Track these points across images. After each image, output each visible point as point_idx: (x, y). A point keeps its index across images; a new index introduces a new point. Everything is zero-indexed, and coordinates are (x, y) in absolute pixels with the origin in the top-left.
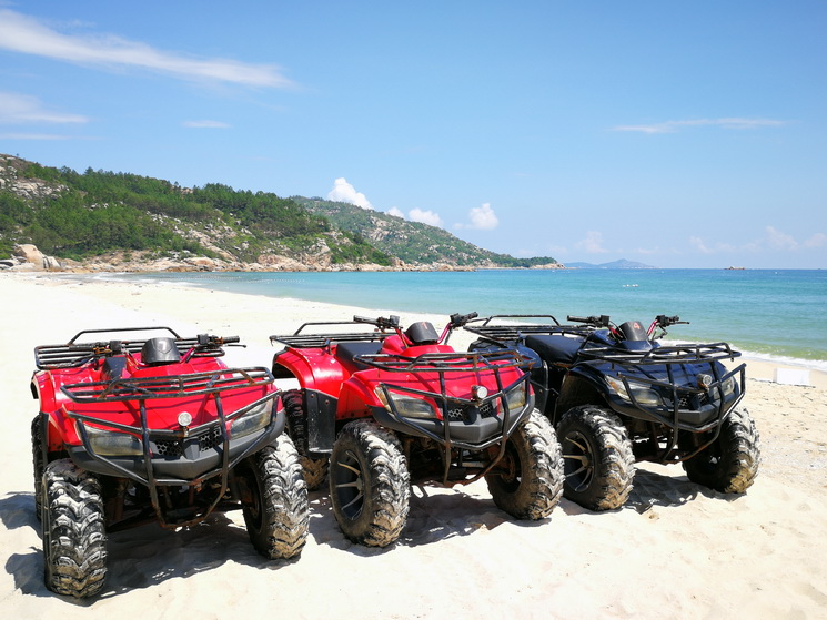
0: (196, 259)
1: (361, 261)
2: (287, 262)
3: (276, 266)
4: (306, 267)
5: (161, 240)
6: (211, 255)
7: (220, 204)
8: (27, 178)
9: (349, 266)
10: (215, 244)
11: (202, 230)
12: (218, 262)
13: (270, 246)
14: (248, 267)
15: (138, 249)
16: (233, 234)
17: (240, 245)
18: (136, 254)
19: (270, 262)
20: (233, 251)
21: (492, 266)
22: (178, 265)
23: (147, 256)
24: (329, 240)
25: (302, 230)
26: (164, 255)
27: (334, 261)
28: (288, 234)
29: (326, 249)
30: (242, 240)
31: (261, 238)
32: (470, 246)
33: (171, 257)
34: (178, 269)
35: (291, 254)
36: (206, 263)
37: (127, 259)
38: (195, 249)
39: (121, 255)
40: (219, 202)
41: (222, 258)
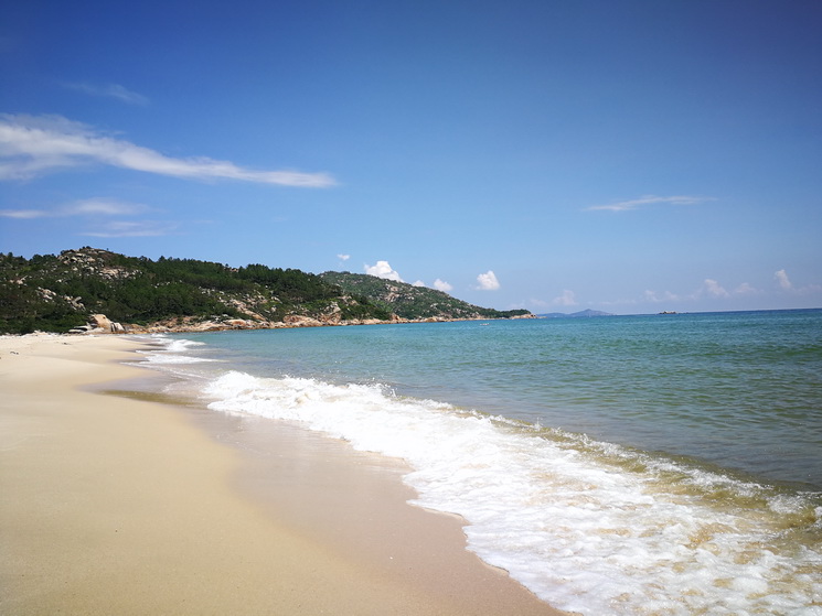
0: (232, 321)
1: (365, 318)
2: (306, 320)
3: (297, 324)
4: (321, 323)
5: (207, 309)
6: (245, 317)
7: (258, 279)
8: (112, 266)
9: (356, 321)
10: (250, 309)
11: (240, 299)
12: (249, 322)
13: (294, 309)
14: (273, 324)
15: (189, 315)
16: (265, 301)
17: (270, 309)
18: (187, 319)
19: (293, 321)
20: (264, 314)
22: (218, 325)
23: (195, 320)
24: (341, 303)
25: (320, 296)
26: (207, 319)
27: (343, 318)
28: (308, 300)
29: (338, 309)
30: (271, 305)
31: (287, 303)
33: (213, 320)
34: (218, 329)
35: (309, 314)
36: (240, 323)
37: (180, 323)
38: (233, 313)
39: (175, 320)
41: (253, 319)
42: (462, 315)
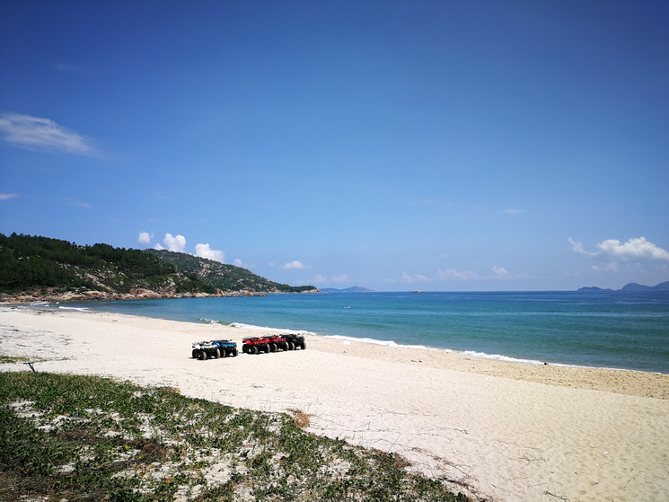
0: (91, 292)
1: (195, 291)
2: (148, 293)
3: (141, 295)
4: (160, 296)
5: (67, 281)
6: (100, 289)
7: (104, 256)
9: (188, 294)
10: (102, 282)
11: (93, 274)
12: (104, 293)
13: (138, 283)
14: (124, 296)
15: (51, 286)
16: (114, 275)
17: (118, 283)
18: (50, 290)
19: (138, 293)
20: (114, 287)
21: (277, 292)
22: (78, 296)
23: (57, 291)
24: (175, 278)
25: (158, 273)
26: (68, 290)
27: (178, 292)
28: (148, 275)
29: (174, 284)
30: (119, 279)
31: (132, 278)
32: (263, 280)
33: (73, 291)
34: (79, 299)
35: (150, 288)
36: (97, 294)
37: (44, 293)
38: (90, 286)
39: (39, 290)
40: (103, 255)
41: (107, 291)
42: (263, 289)
